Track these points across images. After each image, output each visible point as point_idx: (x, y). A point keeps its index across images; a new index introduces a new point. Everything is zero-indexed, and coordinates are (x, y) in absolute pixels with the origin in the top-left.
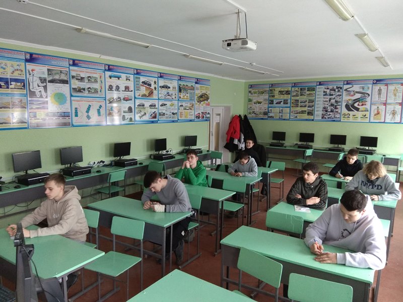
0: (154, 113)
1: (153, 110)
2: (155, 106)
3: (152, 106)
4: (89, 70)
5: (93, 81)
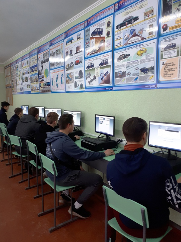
0: (105, 75)
1: (105, 71)
2: (107, 63)
3: (103, 64)
4: (57, 45)
5: (58, 53)
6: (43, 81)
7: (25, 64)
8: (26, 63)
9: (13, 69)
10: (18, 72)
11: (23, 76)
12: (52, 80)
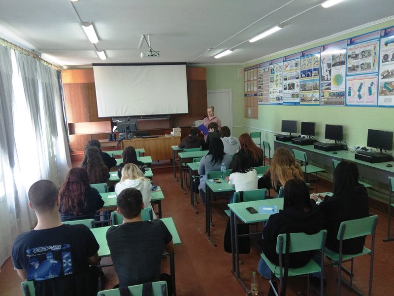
4: (364, 44)
5: (366, 55)
6: (330, 89)
7: (292, 66)
8: (294, 65)
9: (263, 71)
10: (275, 76)
11: (285, 82)
12: (350, 90)
